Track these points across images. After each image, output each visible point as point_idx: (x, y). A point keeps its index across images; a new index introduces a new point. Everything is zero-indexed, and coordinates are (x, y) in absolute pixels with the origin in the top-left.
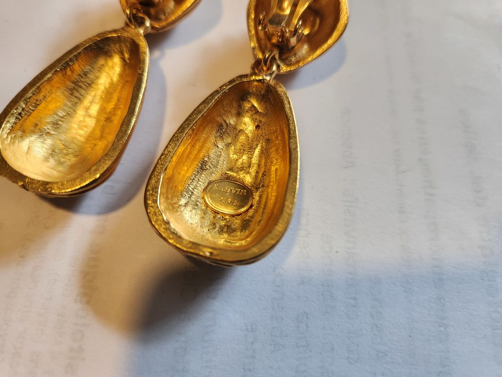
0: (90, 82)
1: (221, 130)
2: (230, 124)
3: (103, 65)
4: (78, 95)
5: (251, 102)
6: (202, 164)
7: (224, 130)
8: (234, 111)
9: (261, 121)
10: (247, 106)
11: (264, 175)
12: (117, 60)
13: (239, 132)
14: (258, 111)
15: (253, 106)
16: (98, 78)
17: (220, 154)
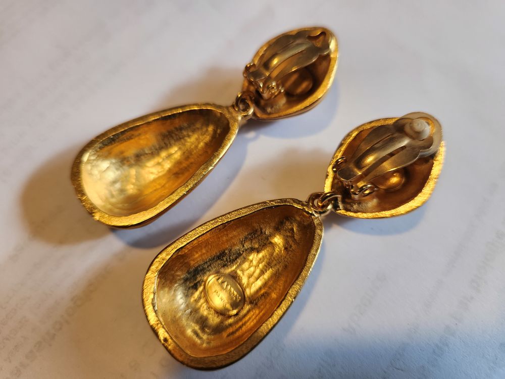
0: (181, 137)
1: (254, 234)
2: (265, 233)
3: (198, 129)
4: (167, 143)
5: (293, 226)
6: (221, 254)
7: (256, 235)
8: (273, 224)
9: (291, 246)
10: (288, 225)
11: (263, 295)
12: (211, 129)
13: (269, 243)
14: (294, 237)
15: (292, 229)
16: (189, 136)
17: (242, 253)
